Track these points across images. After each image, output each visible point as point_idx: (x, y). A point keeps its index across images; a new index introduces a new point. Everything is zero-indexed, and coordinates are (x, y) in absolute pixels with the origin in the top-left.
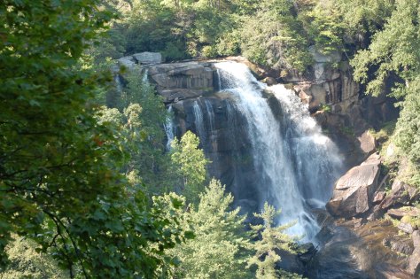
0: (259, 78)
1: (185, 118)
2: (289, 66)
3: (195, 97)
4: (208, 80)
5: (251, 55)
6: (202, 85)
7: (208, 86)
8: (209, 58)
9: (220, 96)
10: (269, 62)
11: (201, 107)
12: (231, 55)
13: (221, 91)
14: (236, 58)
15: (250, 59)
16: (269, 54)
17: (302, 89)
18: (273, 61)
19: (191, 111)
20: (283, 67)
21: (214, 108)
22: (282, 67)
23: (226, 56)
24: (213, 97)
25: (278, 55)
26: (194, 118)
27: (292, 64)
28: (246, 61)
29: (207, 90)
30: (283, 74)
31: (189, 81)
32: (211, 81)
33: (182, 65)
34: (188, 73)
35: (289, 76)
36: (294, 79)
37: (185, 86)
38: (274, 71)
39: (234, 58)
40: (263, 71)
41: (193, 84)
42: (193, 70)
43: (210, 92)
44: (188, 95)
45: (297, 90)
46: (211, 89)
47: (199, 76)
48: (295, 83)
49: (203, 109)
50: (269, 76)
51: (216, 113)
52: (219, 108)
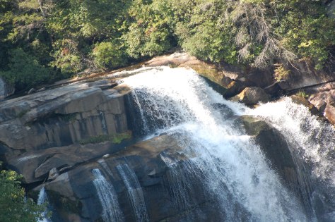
0: (229, 95)
1: (78, 210)
2: (289, 55)
3: (94, 159)
4: (117, 117)
5: (202, 47)
6: (106, 130)
7: (119, 130)
8: (110, 68)
9: (147, 147)
10: (245, 53)
11: (110, 179)
12: (158, 53)
13: (149, 138)
14: (171, 58)
15: (201, 56)
16: (241, 38)
17: (327, 100)
18: (252, 52)
19: (90, 192)
20: (276, 59)
21: (141, 178)
22: (276, 61)
23: (148, 58)
24: (134, 153)
25: (261, 35)
26: (99, 208)
27: (295, 49)
28: (194, 60)
29: (117, 141)
30: (280, 74)
31: (74, 126)
32: (124, 117)
33: (54, 94)
34: (69, 110)
35: (295, 76)
36: (307, 82)
37: (66, 140)
38: (257, 71)
39: (165, 58)
40: (233, 76)
41: (83, 132)
42: (79, 100)
43: (124, 142)
44: (79, 159)
45: (317, 103)
46: (126, 135)
47: (94, 113)
48: (310, 91)
49: (117, 184)
50: (249, 84)
51: (145, 188)
52: (151, 174)
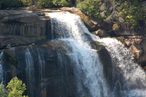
0: (92, 30)
1: (16, 64)
2: (121, 20)
3: (28, 44)
4: (42, 28)
5: (85, 7)
6: (36, 33)
7: (41, 35)
8: (44, 7)
9: (51, 44)
10: (102, 14)
11: (33, 55)
12: (66, 6)
14: (71, 9)
15: (84, 11)
16: (102, 7)
17: (132, 43)
18: (106, 14)
19: (22, 58)
20: (115, 20)
21: (45, 57)
23: (61, 7)
24: (45, 45)
25: (111, 8)
26: (25, 65)
27: (124, 18)
28: (80, 12)
29: (39, 39)
30: (115, 27)
31: (22, 29)
32: (45, 29)
33: (17, 12)
34: (22, 21)
35: (121, 29)
36: (126, 33)
37: (18, 33)
38: (106, 23)
39: (68, 8)
40: (95, 23)
41: (26, 32)
42: (27, 17)
43: (42, 40)
44: (21, 42)
45: (128, 43)
46: (44, 37)
47: (32, 24)
48: (126, 37)
49: (35, 57)
50: (101, 28)
51: (46, 61)
52: (50, 56)
